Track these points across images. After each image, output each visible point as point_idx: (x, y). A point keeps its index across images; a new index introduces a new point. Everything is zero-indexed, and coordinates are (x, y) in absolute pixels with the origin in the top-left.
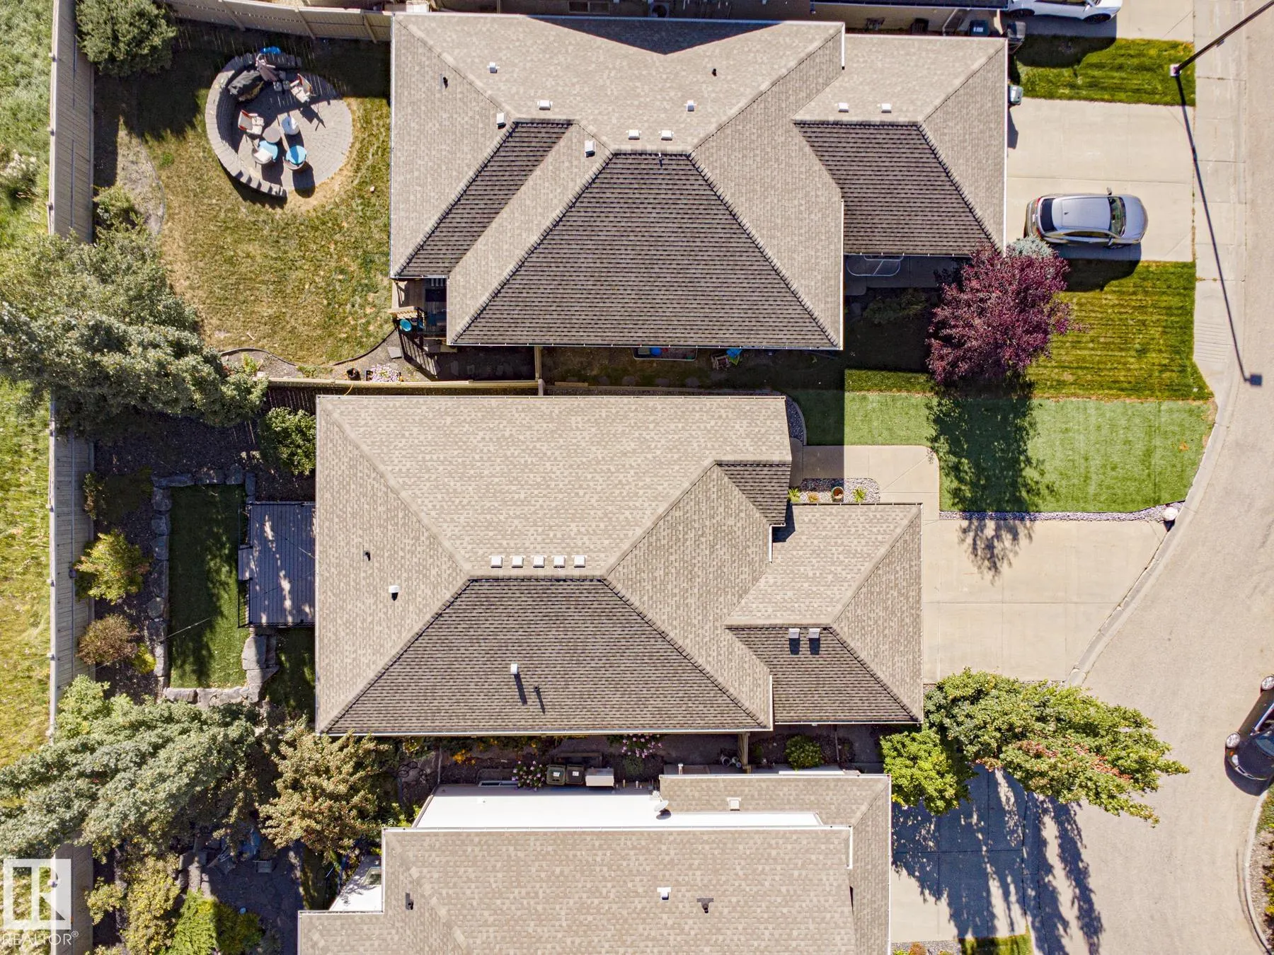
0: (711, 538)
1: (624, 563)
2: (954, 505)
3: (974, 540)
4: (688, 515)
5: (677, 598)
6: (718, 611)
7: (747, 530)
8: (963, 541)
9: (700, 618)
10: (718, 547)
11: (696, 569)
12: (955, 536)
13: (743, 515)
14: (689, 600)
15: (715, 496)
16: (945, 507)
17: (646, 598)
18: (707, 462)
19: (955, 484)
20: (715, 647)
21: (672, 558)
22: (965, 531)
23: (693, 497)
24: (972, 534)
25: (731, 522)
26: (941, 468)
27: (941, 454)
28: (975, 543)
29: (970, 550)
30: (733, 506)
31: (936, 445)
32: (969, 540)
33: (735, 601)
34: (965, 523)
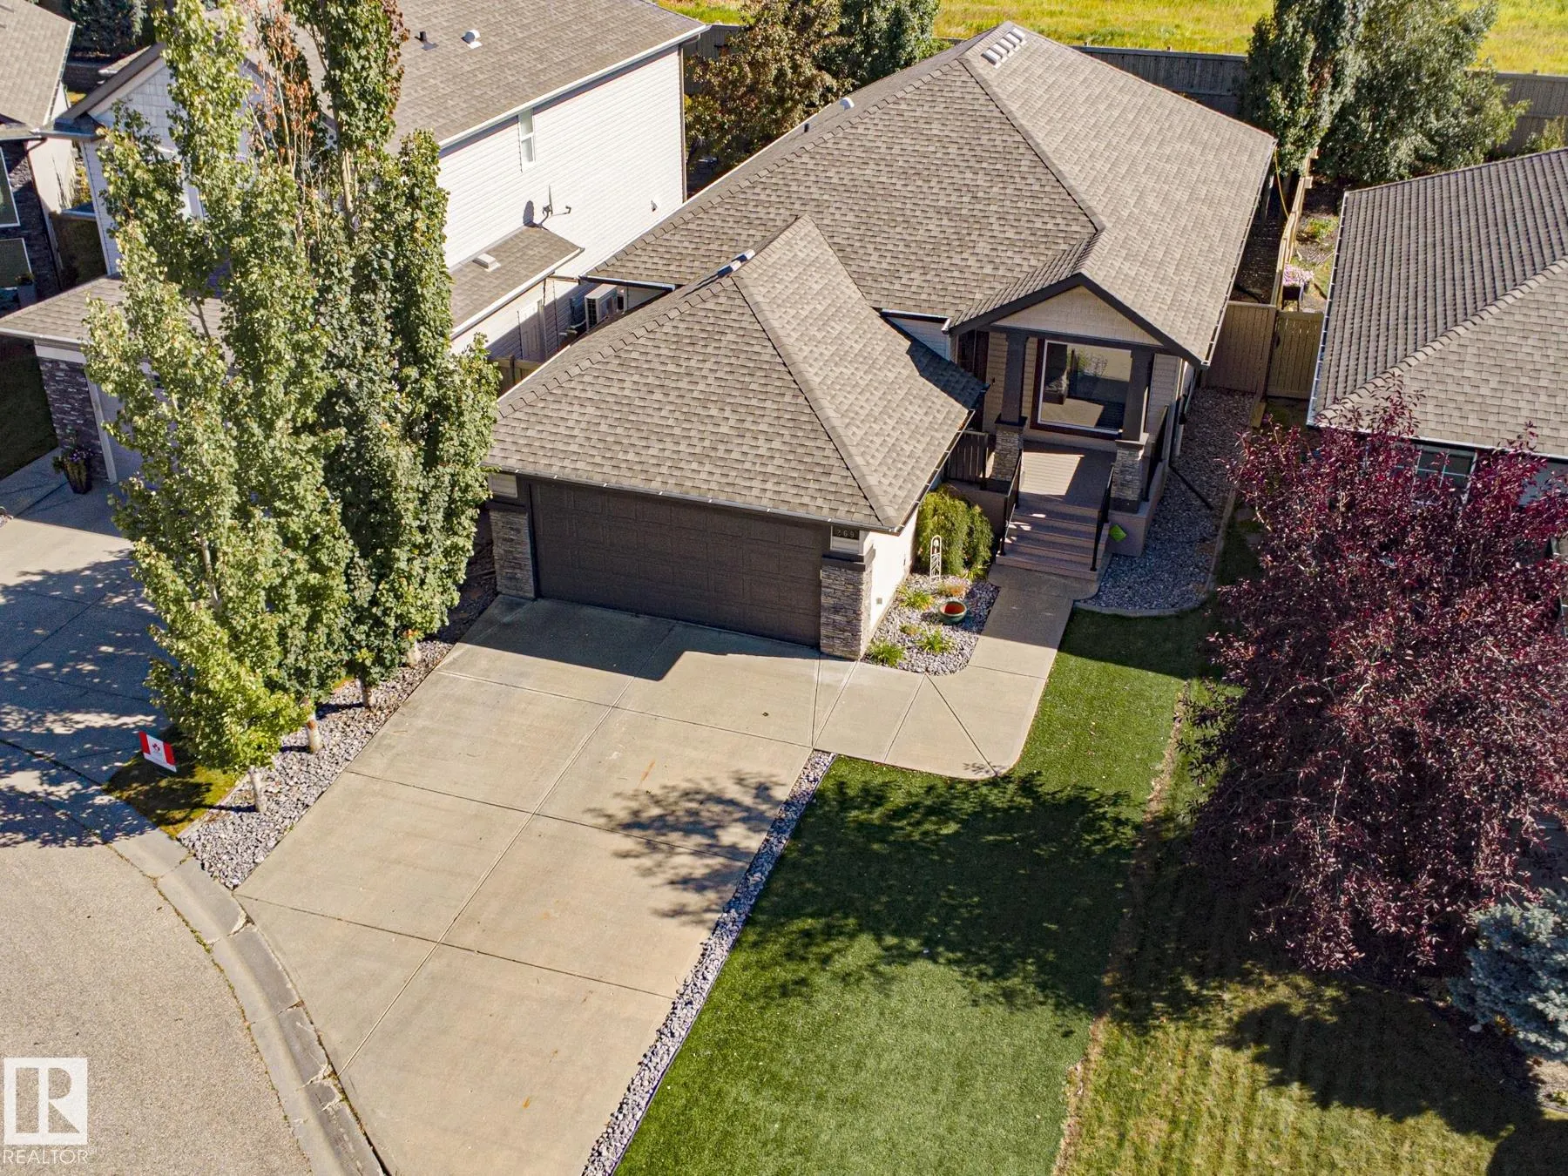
0: (964, 212)
1: (971, 83)
2: (841, 786)
3: (732, 802)
4: (1018, 180)
5: (883, 150)
6: (832, 210)
7: (956, 274)
8: (740, 781)
9: (834, 180)
10: (945, 222)
11: (920, 183)
12: (758, 767)
13: (988, 270)
14: (872, 165)
15: (1039, 225)
16: (843, 770)
17: (903, 106)
18: (1103, 219)
19: (897, 799)
20: (773, 198)
21: (953, 149)
22: (762, 791)
23: (1047, 189)
24: (748, 800)
25: (983, 247)
26: (952, 783)
27: (984, 790)
28: (719, 800)
29: (706, 786)
30: (1010, 254)
31: (1011, 787)
32: (733, 792)
33: (836, 240)
34: (781, 794)
